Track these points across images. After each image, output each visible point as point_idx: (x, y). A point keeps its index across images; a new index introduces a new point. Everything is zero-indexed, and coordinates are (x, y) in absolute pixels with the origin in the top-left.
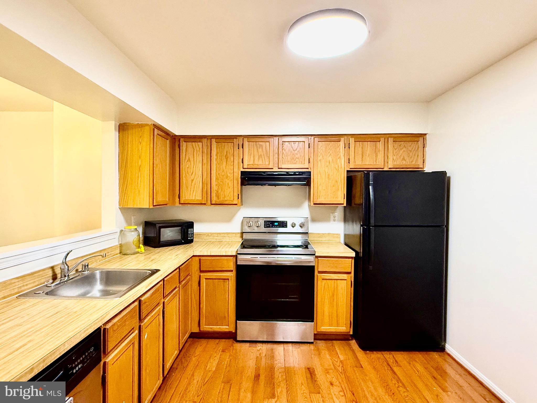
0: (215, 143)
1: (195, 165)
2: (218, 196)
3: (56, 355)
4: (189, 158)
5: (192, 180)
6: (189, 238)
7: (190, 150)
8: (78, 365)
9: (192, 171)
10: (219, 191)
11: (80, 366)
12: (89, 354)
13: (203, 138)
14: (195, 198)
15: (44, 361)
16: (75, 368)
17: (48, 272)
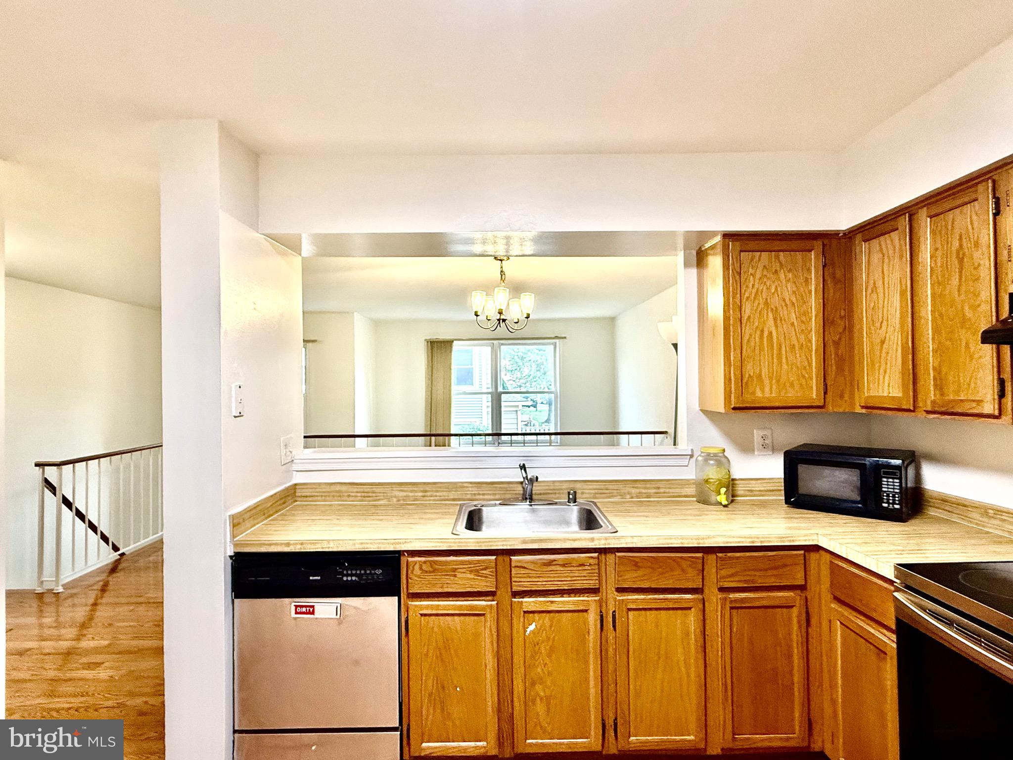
0: (929, 219)
1: (886, 299)
2: (940, 386)
3: (316, 547)
4: (874, 283)
5: (883, 342)
6: (885, 505)
7: (876, 257)
8: (352, 575)
9: (881, 320)
10: (944, 370)
11: (354, 578)
12: (371, 573)
13: (899, 216)
14: (890, 393)
15: (302, 544)
16: (347, 575)
17: (517, 487)
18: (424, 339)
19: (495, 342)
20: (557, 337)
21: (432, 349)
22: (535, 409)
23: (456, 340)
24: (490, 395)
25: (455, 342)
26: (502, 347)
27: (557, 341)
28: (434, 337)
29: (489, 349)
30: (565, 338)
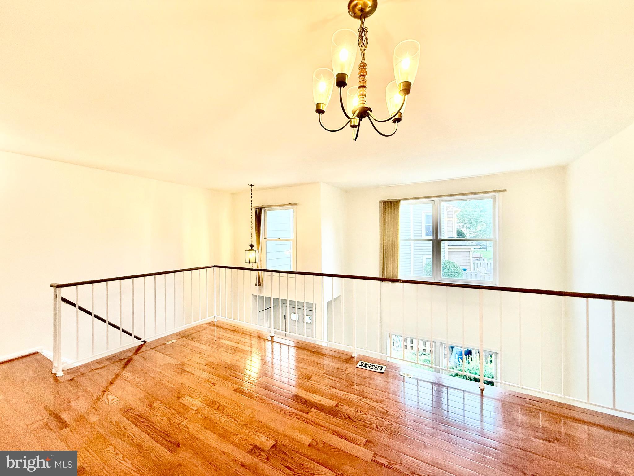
18: (378, 200)
19: (436, 199)
20: (496, 191)
21: (384, 207)
22: (486, 250)
23: (402, 199)
24: (431, 242)
25: (401, 202)
26: (443, 203)
27: (496, 194)
28: (386, 199)
29: (431, 205)
30: (505, 190)
